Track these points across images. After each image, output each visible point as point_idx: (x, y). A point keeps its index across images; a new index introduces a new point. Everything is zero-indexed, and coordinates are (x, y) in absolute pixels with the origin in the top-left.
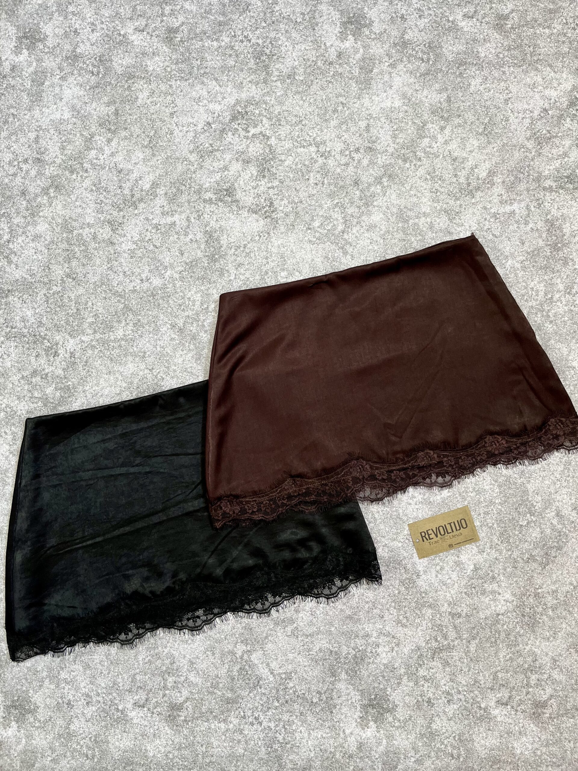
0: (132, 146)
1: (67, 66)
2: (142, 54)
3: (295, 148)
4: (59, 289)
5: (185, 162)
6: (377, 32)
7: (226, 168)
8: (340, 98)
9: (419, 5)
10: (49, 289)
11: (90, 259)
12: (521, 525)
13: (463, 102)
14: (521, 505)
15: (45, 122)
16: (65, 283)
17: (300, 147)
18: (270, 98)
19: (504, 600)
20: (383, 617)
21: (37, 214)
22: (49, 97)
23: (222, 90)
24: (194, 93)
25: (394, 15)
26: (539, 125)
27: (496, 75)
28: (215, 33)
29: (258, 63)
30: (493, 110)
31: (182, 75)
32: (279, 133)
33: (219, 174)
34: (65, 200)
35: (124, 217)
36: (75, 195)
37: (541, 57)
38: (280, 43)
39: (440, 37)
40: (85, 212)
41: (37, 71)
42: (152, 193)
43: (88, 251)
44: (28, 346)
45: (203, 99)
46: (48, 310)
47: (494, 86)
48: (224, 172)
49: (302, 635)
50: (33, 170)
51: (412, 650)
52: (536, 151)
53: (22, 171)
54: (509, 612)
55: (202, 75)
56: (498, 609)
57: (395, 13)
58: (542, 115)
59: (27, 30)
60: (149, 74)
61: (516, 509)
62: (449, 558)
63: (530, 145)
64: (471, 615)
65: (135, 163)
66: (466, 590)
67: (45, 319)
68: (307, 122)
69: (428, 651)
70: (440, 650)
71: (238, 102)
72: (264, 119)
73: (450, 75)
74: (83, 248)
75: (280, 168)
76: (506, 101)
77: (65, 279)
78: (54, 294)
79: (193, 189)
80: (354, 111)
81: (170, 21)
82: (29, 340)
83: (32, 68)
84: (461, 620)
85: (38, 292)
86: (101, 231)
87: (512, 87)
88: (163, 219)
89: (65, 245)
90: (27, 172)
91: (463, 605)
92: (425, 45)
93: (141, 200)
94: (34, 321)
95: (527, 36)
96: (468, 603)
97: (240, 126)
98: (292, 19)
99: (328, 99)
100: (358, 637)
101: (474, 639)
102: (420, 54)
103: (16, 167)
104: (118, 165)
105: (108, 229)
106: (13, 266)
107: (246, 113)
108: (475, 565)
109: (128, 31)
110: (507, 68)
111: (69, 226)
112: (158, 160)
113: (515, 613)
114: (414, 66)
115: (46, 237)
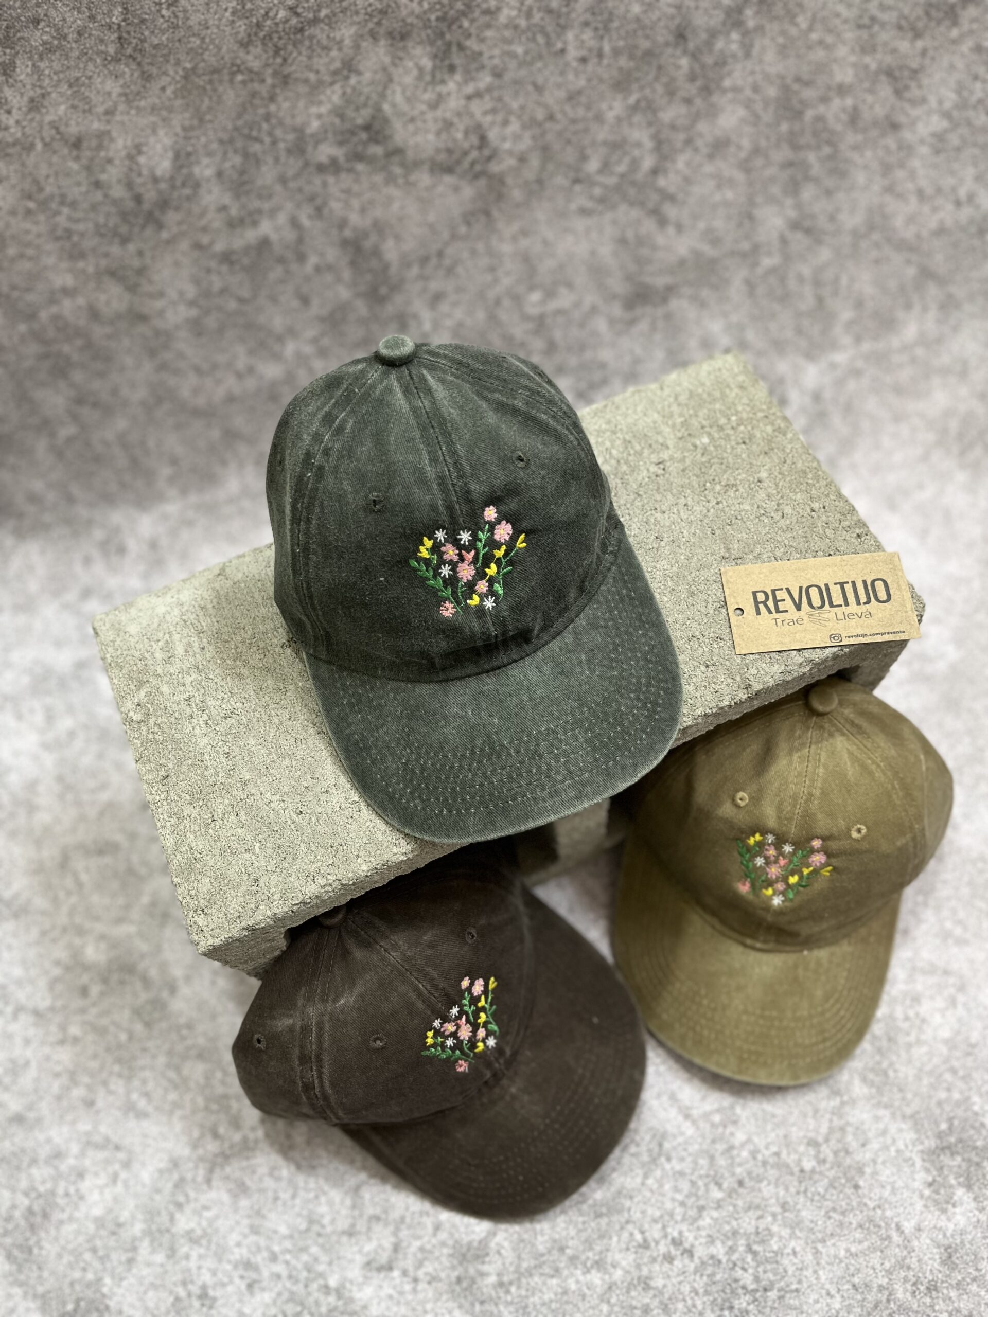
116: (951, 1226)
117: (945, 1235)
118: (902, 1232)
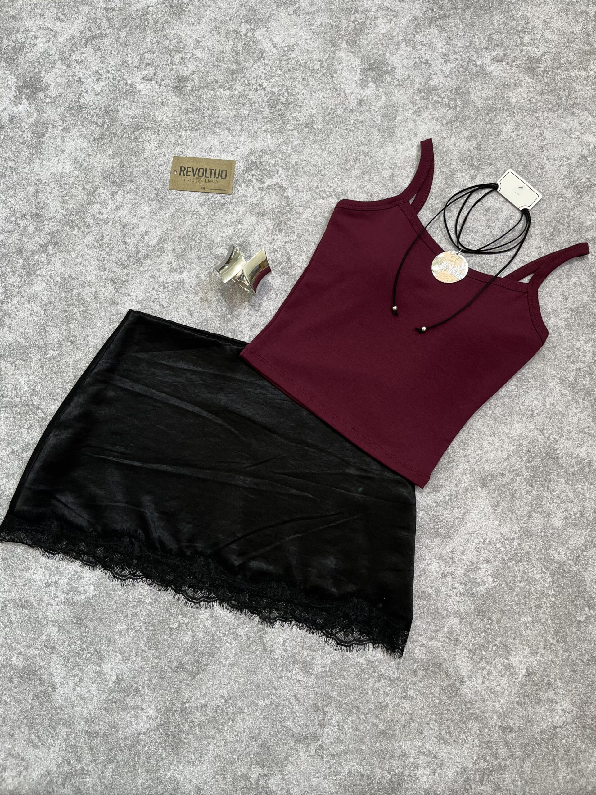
0: (138, 199)
1: (70, 116)
2: (150, 104)
3: (314, 199)
4: (56, 353)
5: (195, 216)
6: (400, 78)
7: (239, 222)
8: (361, 147)
9: (444, 50)
10: (45, 353)
11: (91, 320)
12: (579, 621)
13: (494, 149)
14: (578, 596)
15: (45, 175)
16: (62, 347)
17: (320, 199)
18: (286, 148)
19: (562, 710)
20: (422, 732)
21: (35, 273)
22: (49, 149)
23: (235, 140)
24: (205, 143)
25: (417, 60)
26: (578, 173)
27: (529, 121)
28: (227, 82)
29: (273, 112)
30: (527, 158)
31: (193, 125)
32: (297, 184)
33: (232, 228)
34: (65, 257)
35: (128, 274)
36: (76, 252)
37: (577, 101)
38: (296, 91)
39: (467, 82)
40: (86, 269)
41: (38, 122)
42: (159, 248)
43: (89, 312)
44: (19, 416)
45: (215, 149)
46: (43, 376)
47: (527, 133)
48: (237, 225)
49: (328, 755)
50: (31, 226)
51: (457, 772)
52: (576, 200)
53: (19, 227)
54: (568, 723)
55: (214, 125)
56: (555, 721)
57: (419, 58)
58: (581, 162)
59: (28, 79)
60: (158, 124)
61: (573, 602)
62: (496, 660)
63: (569, 193)
64: (525, 729)
65: (141, 218)
66: (518, 699)
67: (39, 387)
68: (326, 172)
69: (475, 773)
70: (491, 771)
71: (252, 152)
72: (280, 169)
73: (479, 122)
74: (83, 308)
75: (298, 221)
76: (541, 148)
77: (62, 342)
78: (50, 359)
79: (203, 244)
80: (377, 160)
81: (180, 70)
82: (21, 411)
83: (32, 119)
84: (513, 735)
85: (33, 357)
86: (103, 290)
87: (547, 134)
88: (171, 277)
89: (63, 306)
90: (25, 228)
91: (515, 717)
92: (451, 91)
93: (147, 256)
94: (27, 389)
95: (561, 79)
96: (521, 715)
97: (254, 177)
98: (309, 67)
99: (349, 148)
100: (393, 757)
101: (528, 758)
102: (446, 100)
103: (14, 223)
104: (122, 219)
105: (110, 287)
106: (6, 329)
107: (261, 163)
108: (527, 669)
109: (136, 81)
110: (541, 113)
111: (68, 285)
112: (165, 214)
113: (574, 725)
114: (441, 113)
115: (43, 297)
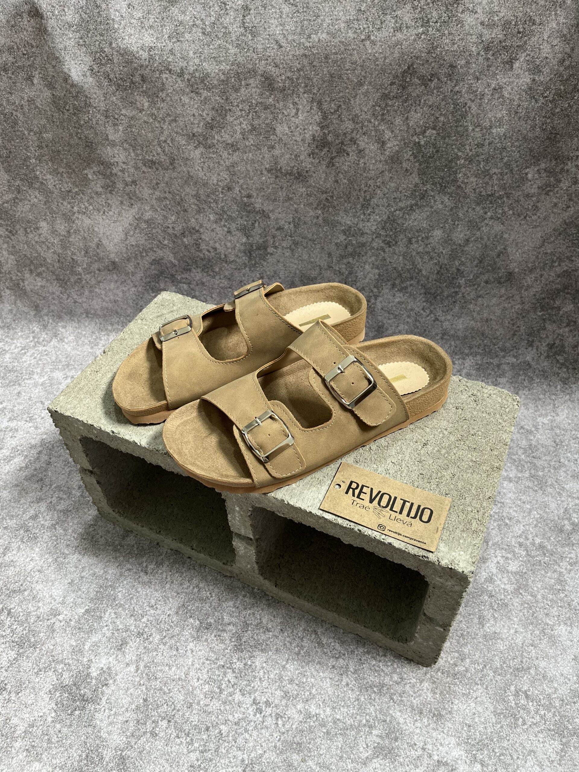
116: (111, 659)
117: (117, 656)
118: (137, 666)
